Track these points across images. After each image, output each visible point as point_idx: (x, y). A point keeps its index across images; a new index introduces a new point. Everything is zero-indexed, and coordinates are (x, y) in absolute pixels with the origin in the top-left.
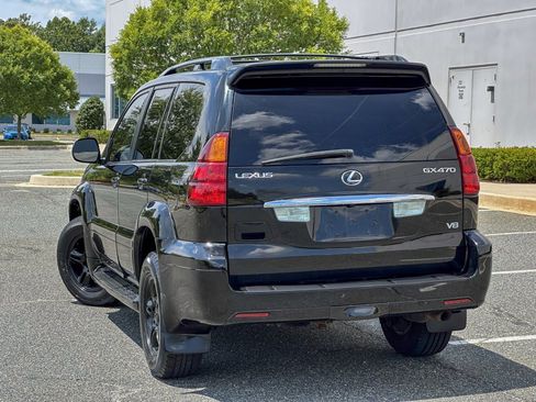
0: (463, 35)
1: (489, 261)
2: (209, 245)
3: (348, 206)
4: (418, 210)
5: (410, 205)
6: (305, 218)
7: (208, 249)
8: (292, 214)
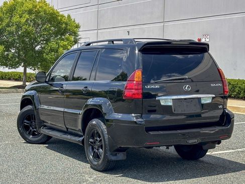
0: (129, 32)
1: (233, 121)
2: (133, 115)
3: (185, 99)
4: (209, 101)
5: (207, 99)
6: (170, 104)
7: (132, 116)
8: (166, 102)
